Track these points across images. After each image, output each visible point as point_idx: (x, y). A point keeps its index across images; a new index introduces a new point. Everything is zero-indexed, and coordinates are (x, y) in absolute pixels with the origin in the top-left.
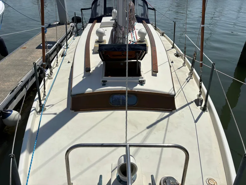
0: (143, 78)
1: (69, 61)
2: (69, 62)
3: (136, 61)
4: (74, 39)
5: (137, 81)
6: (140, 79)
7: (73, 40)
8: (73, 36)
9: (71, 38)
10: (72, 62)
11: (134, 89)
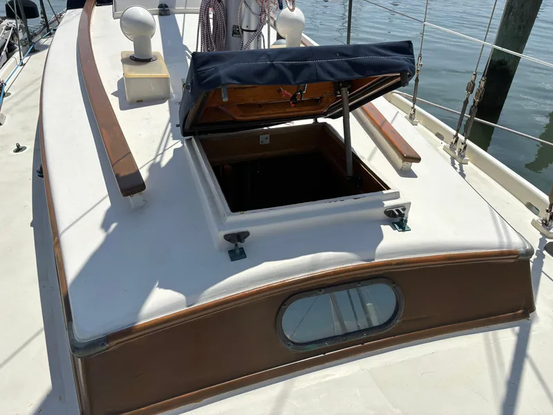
0: (396, 195)
1: (18, 146)
2: (19, 149)
3: (310, 121)
4: (23, 65)
5: (379, 213)
6: (388, 204)
7: (20, 68)
8: (17, 55)
9: (12, 60)
10: (30, 146)
11: (381, 256)
